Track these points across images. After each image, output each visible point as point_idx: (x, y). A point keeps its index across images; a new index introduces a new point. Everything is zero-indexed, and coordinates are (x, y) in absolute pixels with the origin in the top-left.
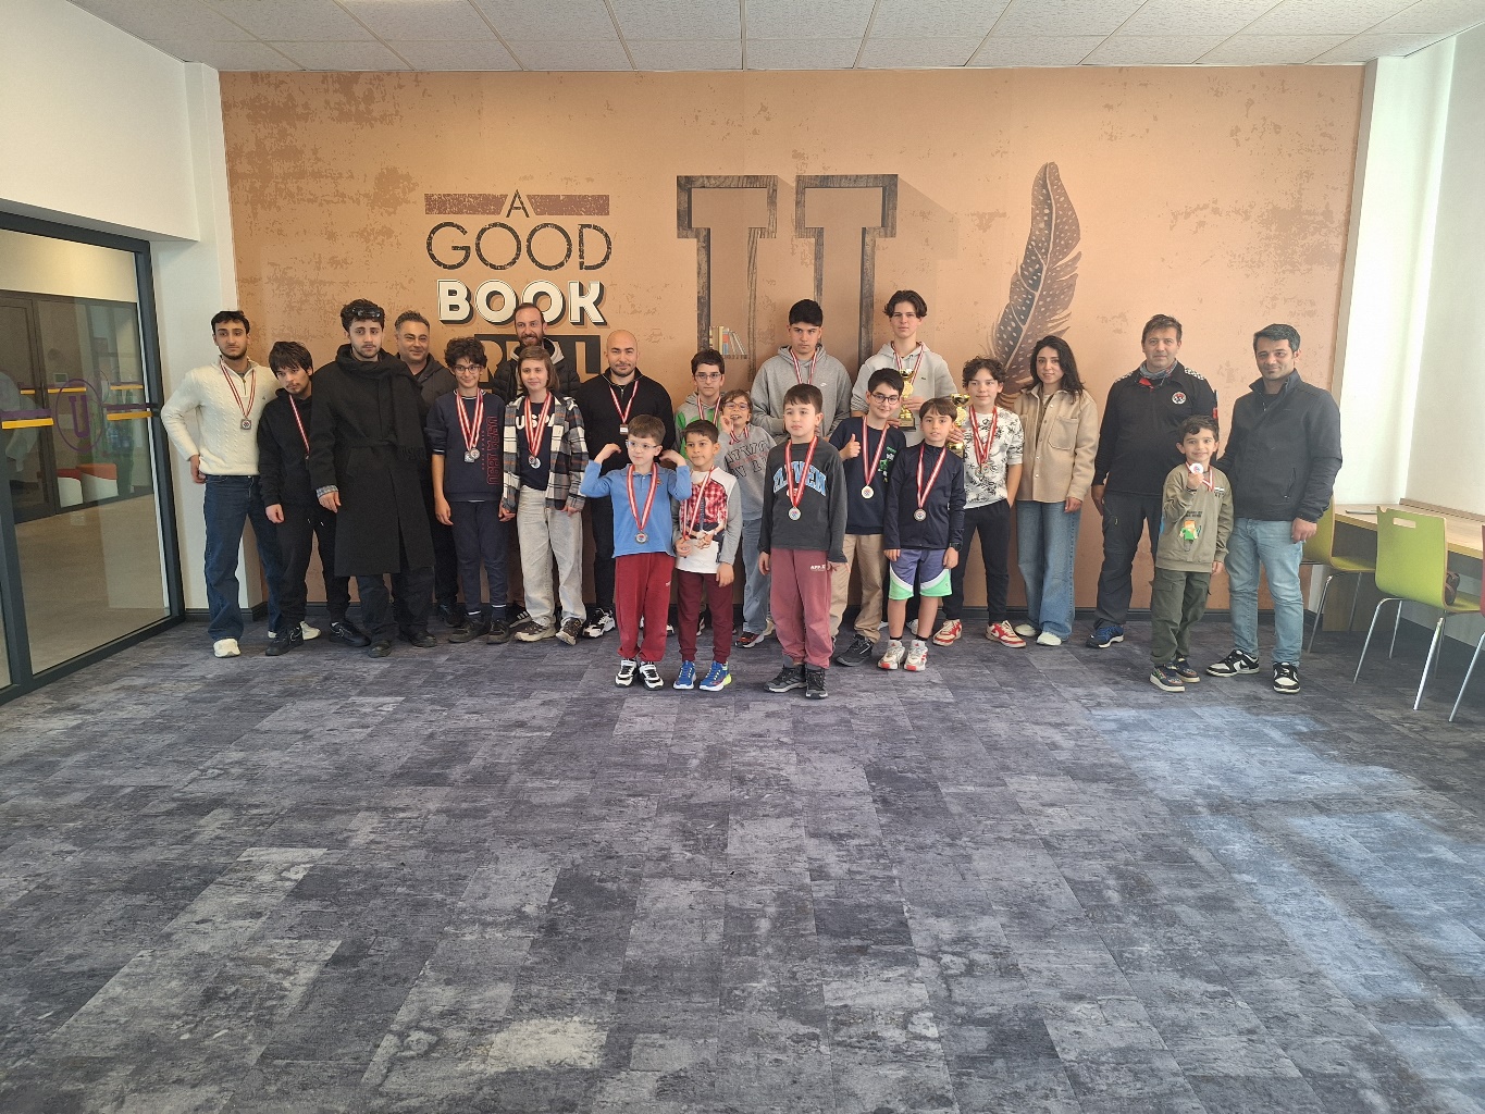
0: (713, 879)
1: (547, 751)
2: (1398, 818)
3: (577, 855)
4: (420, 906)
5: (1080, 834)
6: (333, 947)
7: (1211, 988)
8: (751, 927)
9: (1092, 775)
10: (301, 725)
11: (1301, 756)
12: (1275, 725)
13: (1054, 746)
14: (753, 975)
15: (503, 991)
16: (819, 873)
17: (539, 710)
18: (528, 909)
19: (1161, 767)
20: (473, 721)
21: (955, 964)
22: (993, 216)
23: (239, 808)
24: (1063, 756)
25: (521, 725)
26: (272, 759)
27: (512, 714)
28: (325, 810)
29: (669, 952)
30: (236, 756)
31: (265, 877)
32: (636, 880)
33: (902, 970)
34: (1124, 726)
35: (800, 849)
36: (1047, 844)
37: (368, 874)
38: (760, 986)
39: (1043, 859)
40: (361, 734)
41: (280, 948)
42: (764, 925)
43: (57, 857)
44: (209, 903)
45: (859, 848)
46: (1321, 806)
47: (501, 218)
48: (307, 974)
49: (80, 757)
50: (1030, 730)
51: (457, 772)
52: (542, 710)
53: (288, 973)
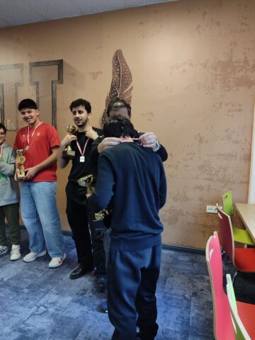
22: (98, 73)
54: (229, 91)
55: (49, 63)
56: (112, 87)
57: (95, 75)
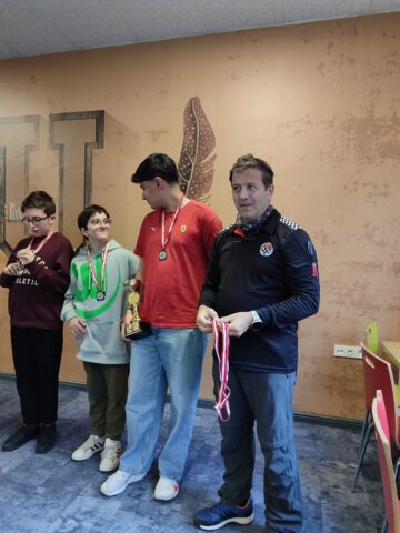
22: (160, 132)
54: (369, 164)
55: (81, 116)
56: (184, 155)
57: (156, 136)
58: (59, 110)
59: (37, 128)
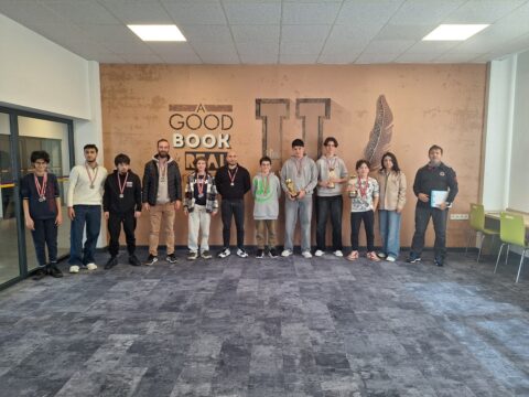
0: (278, 345)
1: (213, 299)
2: (515, 322)
3: (228, 337)
4: (174, 355)
5: (405, 328)
6: (145, 370)
7: (456, 382)
8: (293, 363)
9: (407, 307)
10: (125, 290)
11: (479, 299)
12: (468, 289)
13: (393, 297)
14: (295, 379)
15: (208, 386)
16: (315, 343)
17: (209, 283)
18: (213, 356)
19: (431, 304)
20: (186, 288)
21: (367, 375)
22: (363, 112)
23: (106, 320)
24: (396, 300)
25: (203, 289)
26: (116, 302)
27: (200, 286)
28: (137, 320)
29: (265, 372)
30: (102, 301)
31: (118, 345)
32: (250, 345)
33: (348, 377)
34: (416, 289)
35: (307, 334)
36: (394, 332)
37: (154, 344)
38: (298, 383)
39: (393, 337)
40: (146, 293)
41: (126, 371)
42: (297, 362)
43: (42, 338)
44: (99, 354)
45: (328, 334)
46: (488, 317)
47: (195, 112)
48: (137, 380)
49: (47, 302)
50: (384, 291)
51: (182, 307)
52: (210, 285)
53: (130, 380)
54: (466, 131)
55: (316, 101)
56: (376, 124)
57: (361, 114)
58: (302, 97)
59: (288, 106)
